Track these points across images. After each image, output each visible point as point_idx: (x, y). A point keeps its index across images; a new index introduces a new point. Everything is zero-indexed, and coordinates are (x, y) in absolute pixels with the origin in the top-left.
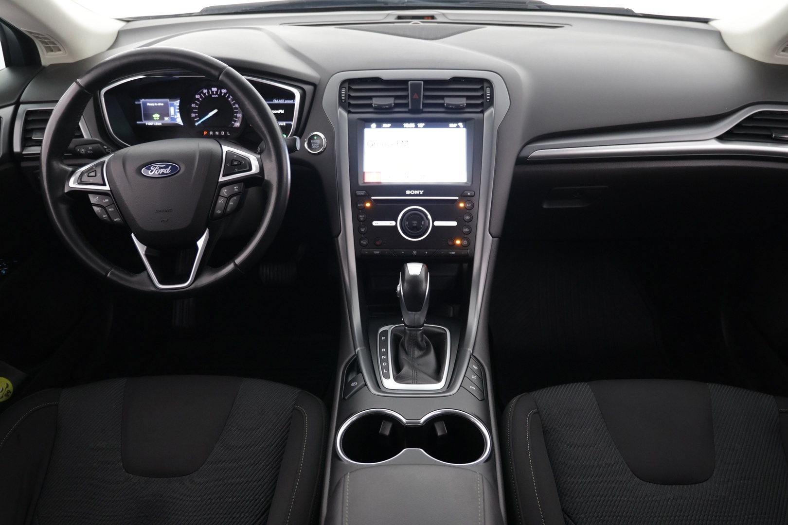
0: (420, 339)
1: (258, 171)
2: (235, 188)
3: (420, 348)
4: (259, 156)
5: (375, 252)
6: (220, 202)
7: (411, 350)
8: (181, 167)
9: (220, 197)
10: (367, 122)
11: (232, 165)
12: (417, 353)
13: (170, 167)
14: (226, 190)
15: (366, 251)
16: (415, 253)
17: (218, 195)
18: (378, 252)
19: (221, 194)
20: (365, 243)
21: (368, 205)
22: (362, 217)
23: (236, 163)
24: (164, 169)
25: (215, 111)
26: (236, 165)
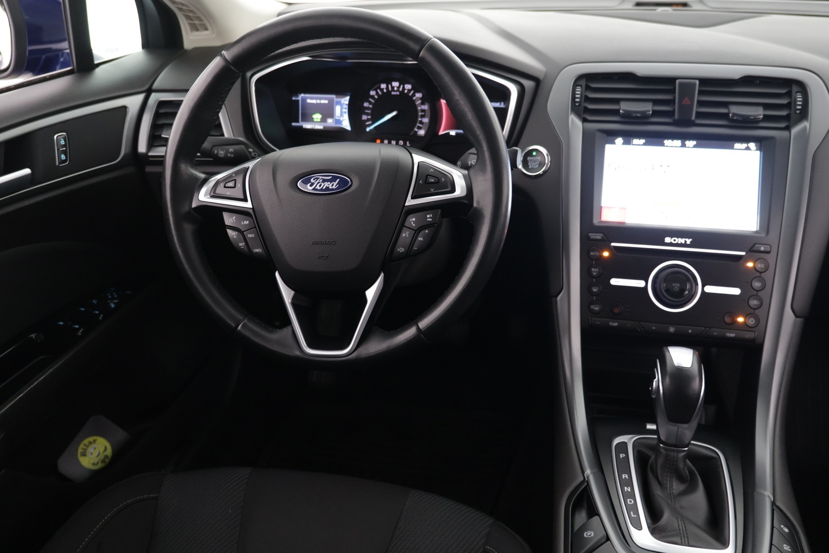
0: (681, 465)
1: (464, 194)
2: (428, 216)
3: (681, 478)
4: (466, 172)
5: (611, 324)
6: (404, 235)
7: (667, 481)
8: (353, 181)
9: (404, 228)
10: (611, 135)
11: (426, 182)
12: (677, 487)
13: (338, 180)
14: (414, 219)
15: (598, 321)
16: (672, 330)
17: (403, 225)
18: (616, 324)
19: (407, 224)
20: (597, 309)
21: (606, 254)
22: (595, 271)
23: (433, 180)
24: (329, 183)
25: (394, 113)
26: (432, 183)
